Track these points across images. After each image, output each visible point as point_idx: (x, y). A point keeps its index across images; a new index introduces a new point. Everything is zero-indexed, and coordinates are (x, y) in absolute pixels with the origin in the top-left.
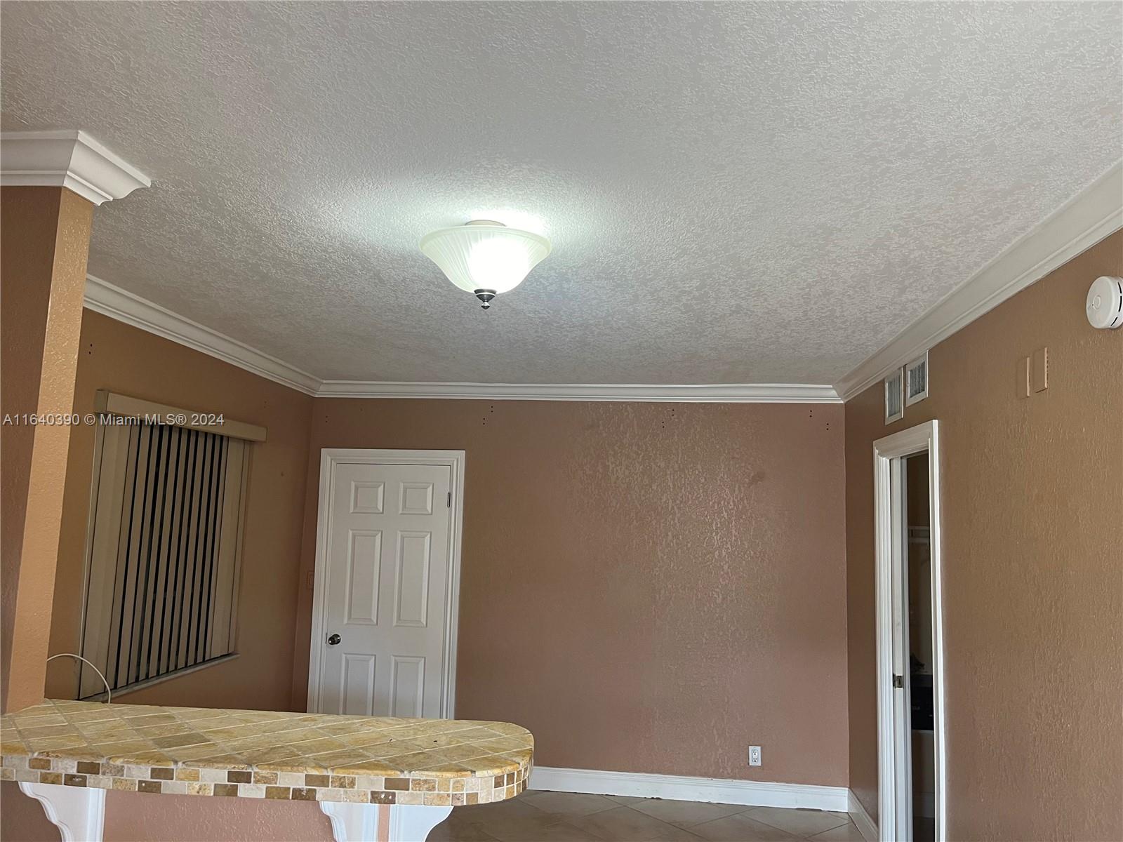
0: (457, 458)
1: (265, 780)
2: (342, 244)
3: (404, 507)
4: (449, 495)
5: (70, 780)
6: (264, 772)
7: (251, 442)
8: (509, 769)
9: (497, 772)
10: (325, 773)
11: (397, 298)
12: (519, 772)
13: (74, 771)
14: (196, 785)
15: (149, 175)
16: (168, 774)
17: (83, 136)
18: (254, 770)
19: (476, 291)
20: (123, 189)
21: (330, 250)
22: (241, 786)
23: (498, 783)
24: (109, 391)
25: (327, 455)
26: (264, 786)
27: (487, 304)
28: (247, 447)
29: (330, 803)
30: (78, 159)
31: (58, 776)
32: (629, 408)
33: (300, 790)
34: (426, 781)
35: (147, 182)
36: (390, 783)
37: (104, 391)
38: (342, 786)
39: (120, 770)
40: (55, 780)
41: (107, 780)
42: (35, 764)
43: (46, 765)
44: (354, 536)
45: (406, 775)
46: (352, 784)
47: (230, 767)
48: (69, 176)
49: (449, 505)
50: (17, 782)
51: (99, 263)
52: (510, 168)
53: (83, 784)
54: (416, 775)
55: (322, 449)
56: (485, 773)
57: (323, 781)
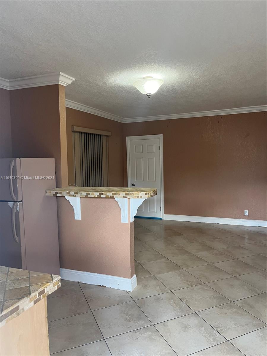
0: (161, 136)
1: (105, 194)
2: (117, 86)
3: (148, 151)
4: (159, 146)
5: (73, 196)
6: (105, 193)
7: (108, 136)
8: (148, 192)
9: (146, 192)
10: (115, 193)
11: (135, 96)
12: (150, 193)
13: (74, 194)
14: (94, 195)
15: (74, 78)
16: (89, 194)
17: (61, 73)
18: (103, 193)
19: (147, 94)
20: (70, 82)
21: (115, 87)
22: (101, 195)
23: (146, 194)
24: (74, 126)
26: (105, 195)
27: (149, 97)
28: (107, 137)
29: (117, 198)
30: (61, 78)
31: (71, 195)
32: (208, 118)
33: (111, 196)
34: (132, 194)
35: (74, 79)
36: (126, 194)
37: (73, 126)
38: (118, 195)
39: (81, 193)
40: (71, 196)
41: (79, 195)
42: (67, 193)
43: (69, 193)
44: (136, 159)
45: (129, 193)
46: (120, 194)
47: (99, 192)
48: (60, 82)
49: (159, 149)
50: (65, 197)
51: (68, 96)
52: (147, 66)
53: (76, 196)
54: (130, 193)
55: (127, 137)
56: (143, 192)
57: (115, 194)
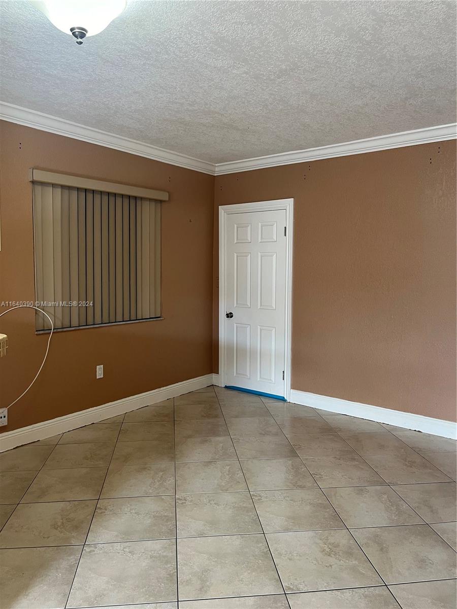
25: (222, 210)
